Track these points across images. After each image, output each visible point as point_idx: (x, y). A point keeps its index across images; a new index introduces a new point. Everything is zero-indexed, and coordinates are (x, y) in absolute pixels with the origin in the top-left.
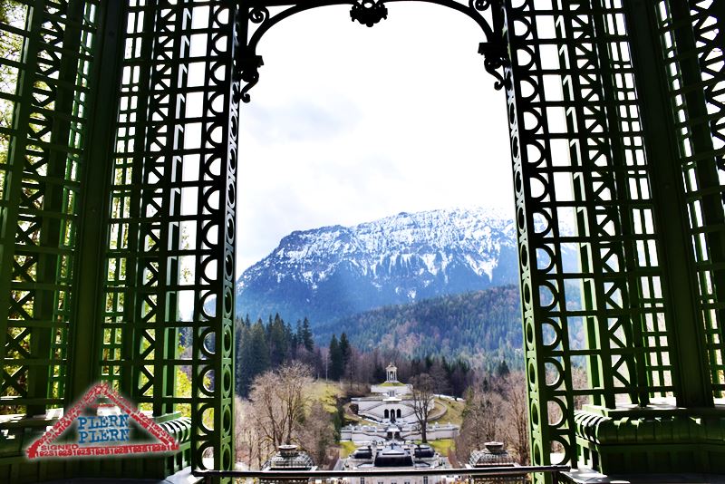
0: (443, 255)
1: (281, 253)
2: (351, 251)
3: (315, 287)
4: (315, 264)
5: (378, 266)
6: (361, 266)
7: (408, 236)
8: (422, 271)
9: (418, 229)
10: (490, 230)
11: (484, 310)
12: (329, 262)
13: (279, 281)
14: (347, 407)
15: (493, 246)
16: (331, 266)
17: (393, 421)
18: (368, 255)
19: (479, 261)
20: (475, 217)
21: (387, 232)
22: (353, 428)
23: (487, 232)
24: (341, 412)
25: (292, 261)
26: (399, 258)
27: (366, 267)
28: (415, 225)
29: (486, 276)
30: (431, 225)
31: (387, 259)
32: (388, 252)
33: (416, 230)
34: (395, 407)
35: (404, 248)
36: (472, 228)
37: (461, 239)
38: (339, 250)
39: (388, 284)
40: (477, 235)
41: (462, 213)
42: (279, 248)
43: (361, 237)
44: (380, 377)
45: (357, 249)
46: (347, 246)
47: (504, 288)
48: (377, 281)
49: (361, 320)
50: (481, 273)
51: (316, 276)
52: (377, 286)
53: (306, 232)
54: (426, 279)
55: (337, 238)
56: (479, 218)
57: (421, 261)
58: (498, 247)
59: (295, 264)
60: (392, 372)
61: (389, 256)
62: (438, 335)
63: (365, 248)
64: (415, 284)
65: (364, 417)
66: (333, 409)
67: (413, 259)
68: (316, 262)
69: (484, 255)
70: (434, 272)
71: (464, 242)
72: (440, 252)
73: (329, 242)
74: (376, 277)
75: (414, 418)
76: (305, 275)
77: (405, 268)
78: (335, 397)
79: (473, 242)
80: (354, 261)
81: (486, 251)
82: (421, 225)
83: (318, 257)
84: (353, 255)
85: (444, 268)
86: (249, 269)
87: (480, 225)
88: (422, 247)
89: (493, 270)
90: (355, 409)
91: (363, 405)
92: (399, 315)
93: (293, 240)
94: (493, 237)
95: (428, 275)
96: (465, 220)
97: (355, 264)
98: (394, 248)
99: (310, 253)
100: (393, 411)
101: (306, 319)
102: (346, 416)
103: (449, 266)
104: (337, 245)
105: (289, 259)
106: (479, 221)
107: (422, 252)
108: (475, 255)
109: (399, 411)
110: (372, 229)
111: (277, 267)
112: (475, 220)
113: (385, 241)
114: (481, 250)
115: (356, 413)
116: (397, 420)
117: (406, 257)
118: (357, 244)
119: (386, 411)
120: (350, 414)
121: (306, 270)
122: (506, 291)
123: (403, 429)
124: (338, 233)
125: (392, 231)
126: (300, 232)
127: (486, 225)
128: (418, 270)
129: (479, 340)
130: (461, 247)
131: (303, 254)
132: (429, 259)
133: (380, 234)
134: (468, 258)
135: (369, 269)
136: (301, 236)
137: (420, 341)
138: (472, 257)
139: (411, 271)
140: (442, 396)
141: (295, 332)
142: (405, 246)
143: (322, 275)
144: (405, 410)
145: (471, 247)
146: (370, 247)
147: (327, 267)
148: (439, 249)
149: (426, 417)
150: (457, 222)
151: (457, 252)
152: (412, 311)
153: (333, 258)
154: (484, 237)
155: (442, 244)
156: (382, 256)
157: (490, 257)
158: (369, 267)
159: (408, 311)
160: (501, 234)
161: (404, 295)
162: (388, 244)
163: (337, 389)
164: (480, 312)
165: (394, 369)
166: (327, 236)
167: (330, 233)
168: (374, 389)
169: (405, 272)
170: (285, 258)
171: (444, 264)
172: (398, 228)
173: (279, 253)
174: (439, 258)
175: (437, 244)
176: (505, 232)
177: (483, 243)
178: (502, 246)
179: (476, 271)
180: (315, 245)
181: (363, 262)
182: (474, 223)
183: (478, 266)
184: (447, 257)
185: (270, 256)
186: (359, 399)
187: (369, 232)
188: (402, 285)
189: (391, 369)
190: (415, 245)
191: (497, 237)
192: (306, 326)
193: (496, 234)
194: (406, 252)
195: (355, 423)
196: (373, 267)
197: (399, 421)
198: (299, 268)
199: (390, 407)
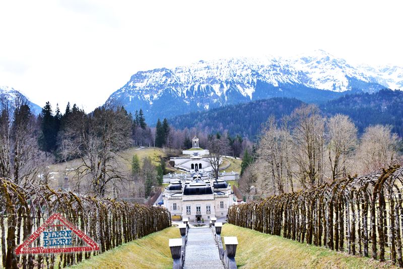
0: (225, 85)
1: (131, 84)
2: (172, 83)
3: (151, 103)
4: (151, 90)
5: (187, 91)
6: (177, 91)
7: (204, 74)
8: (212, 93)
9: (210, 70)
10: (251, 71)
11: (248, 113)
12: (159, 89)
13: (130, 100)
14: (167, 163)
15: (253, 80)
16: (160, 91)
17: (197, 170)
18: (181, 85)
19: (245, 88)
20: (243, 63)
21: (192, 72)
22: (171, 175)
23: (249, 71)
24: (163, 166)
25: (138, 89)
26: (199, 87)
27: (181, 92)
28: (208, 68)
29: (248, 97)
30: (218, 68)
31: (193, 87)
32: (193, 83)
33: (209, 71)
34: (198, 162)
35: (202, 81)
36: (241, 70)
37: (235, 76)
38: (165, 82)
39: (193, 101)
40: (244, 74)
41: (235, 61)
42: (130, 81)
43: (177, 75)
44: (188, 145)
45: (175, 81)
46: (169, 80)
47: (259, 101)
48: (186, 99)
49: (177, 120)
50: (245, 95)
51: (152, 97)
52: (187, 102)
53: (145, 72)
54: (215, 99)
55: (164, 75)
56: (245, 64)
57: (212, 88)
58: (255, 80)
59: (140, 90)
60: (195, 142)
61: (193, 85)
62: (222, 128)
63: (180, 81)
64: (208, 101)
65: (178, 168)
66: (158, 164)
67: (207, 87)
68: (151, 89)
69: (247, 85)
70: (219, 94)
71: (236, 77)
72: (223, 83)
73: (159, 78)
74: (186, 97)
75: (210, 169)
76: (145, 96)
77: (202, 92)
78: (160, 157)
79: (241, 78)
80: (174, 88)
81: (248, 83)
82: (212, 68)
83: (153, 86)
84: (173, 85)
85: (225, 92)
86: (113, 94)
87: (245, 68)
88: (213, 80)
89: (253, 94)
90: (173, 164)
91: (177, 161)
92: (200, 117)
93: (139, 77)
94: (253, 75)
95: (216, 96)
96: (237, 65)
97: (175, 90)
98: (196, 81)
99: (148, 84)
100: (196, 165)
101: (141, 110)
102: (167, 168)
103: (228, 91)
104: (164, 79)
105: (136, 87)
106: (245, 66)
107: (212, 83)
108: (242, 85)
109: (200, 165)
110: (184, 70)
111: (129, 92)
112: (243, 65)
113: (191, 77)
114: (246, 82)
115: (173, 166)
116: (199, 170)
117: (203, 86)
118: (175, 79)
119: (192, 165)
120: (169, 166)
121: (146, 94)
122: (261, 102)
123: (203, 175)
124: (164, 73)
125: (195, 71)
126: (142, 72)
127: (249, 68)
128: (210, 93)
129: (246, 130)
130: (235, 80)
131: (144, 84)
132: (216, 87)
133: (189, 73)
134: (238, 86)
135: (182, 93)
136: (142, 74)
137: (212, 131)
138: (241, 86)
139: (206, 94)
140: (227, 157)
141: (134, 118)
142: (203, 79)
143: (155, 97)
144: (204, 164)
145: (240, 81)
146: (183, 80)
147: (158, 92)
148: (222, 82)
149: (218, 167)
150: (232, 65)
151: (232, 83)
152: (207, 114)
153: (162, 86)
154: (247, 75)
155: (224, 79)
156: (190, 86)
157: (251, 86)
159: (204, 115)
160: (257, 73)
161: (202, 107)
162: (193, 78)
163: (161, 152)
164: (246, 114)
165: (197, 140)
166: (158, 74)
167: (160, 72)
168: (185, 152)
169: (202, 95)
170: (134, 87)
171: (225, 89)
172: (199, 69)
173: (130, 84)
174: (222, 86)
175: (221, 79)
176: (259, 72)
177: (247, 78)
178: (258, 80)
179: (243, 94)
180: (151, 80)
181: (179, 89)
182: (242, 67)
183: (244, 91)
184: (227, 86)
185: (125, 86)
186: (175, 158)
187: (182, 72)
188: (201, 101)
189: (195, 140)
190: (209, 79)
191: (254, 75)
192: (141, 114)
193: (254, 73)
194: (203, 83)
195: (172, 172)
196: (185, 92)
197: (201, 171)
198: (142, 93)
199: (194, 162)
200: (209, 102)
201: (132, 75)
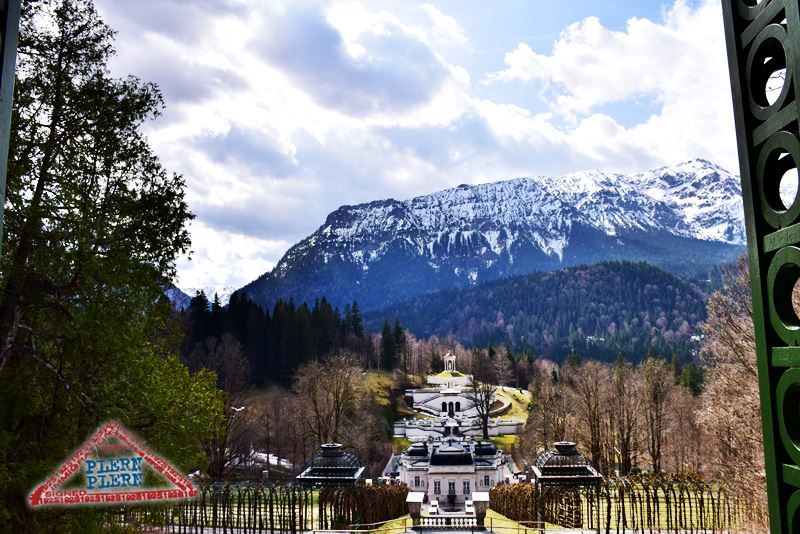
0: (508, 232)
1: (327, 230)
2: (405, 228)
3: (366, 268)
4: (365, 243)
5: (435, 244)
6: (416, 244)
7: (468, 211)
8: (484, 250)
9: (480, 204)
10: (560, 204)
11: (553, 293)
12: (381, 240)
13: (326, 261)
14: (400, 400)
15: (564, 222)
16: (383, 244)
17: (451, 415)
18: (424, 233)
19: (548, 239)
20: (544, 189)
21: (445, 207)
22: (407, 423)
23: (558, 204)
24: (394, 405)
25: (340, 239)
26: (458, 236)
27: (422, 246)
28: (477, 198)
29: (555, 256)
30: (494, 199)
31: (446, 237)
32: (447, 229)
33: (478, 204)
34: (454, 400)
35: (464, 224)
36: (540, 203)
37: (528, 214)
38: (392, 227)
39: (446, 265)
40: (547, 209)
41: (529, 185)
42: (326, 226)
43: (417, 212)
44: (438, 367)
45: (413, 225)
46: (401, 222)
47: (576, 269)
48: (434, 261)
49: (416, 304)
50: (549, 253)
51: (367, 256)
52: (435, 266)
53: (356, 207)
54: (488, 260)
55: (390, 214)
56: (550, 190)
57: (484, 238)
58: (569, 222)
59: (344, 242)
60: (450, 362)
61: (448, 233)
62: (501, 321)
63: (421, 225)
64: (478, 264)
65: (419, 410)
66: (385, 402)
67: (474, 236)
68: (365, 241)
69: (554, 232)
70: (498, 251)
71: (531, 217)
72: (505, 228)
73: (380, 218)
74: (433, 257)
75: (474, 412)
76: (355, 254)
77: (465, 246)
78: (387, 388)
79: (541, 218)
80: (409, 239)
81: (555, 228)
82: (484, 199)
83: (369, 235)
84: (407, 232)
85: (508, 246)
86: (293, 248)
87: (549, 199)
88: (484, 223)
89: (564, 249)
90: (410, 401)
91: (418, 397)
92: (459, 299)
93: (341, 216)
94: (564, 212)
95: (491, 255)
96: (532, 194)
97: (411, 242)
98: (453, 225)
99: (360, 230)
100: (451, 404)
101: (355, 303)
102: (401, 410)
103: (514, 244)
104: (390, 221)
105: (337, 236)
106: (549, 194)
107: (484, 229)
108: (544, 233)
109: (458, 404)
110: (429, 203)
111: (324, 246)
112: (544, 193)
113: (443, 217)
114: (550, 226)
115: (411, 406)
116: (456, 413)
117: (466, 234)
118: (411, 220)
119: (444, 404)
120: (404, 407)
121: (356, 249)
122: (578, 272)
123: (463, 424)
124: (391, 208)
125: (451, 205)
126: (349, 207)
127: (556, 199)
128: (480, 249)
129: (547, 326)
130: (528, 223)
131: (352, 231)
132: (492, 237)
133: (438, 209)
134: (536, 235)
135: (425, 248)
136: (350, 212)
137: (482, 327)
138: (540, 234)
139: (472, 250)
140: (506, 388)
141: (343, 317)
142: (466, 222)
143: (374, 255)
144: (464, 402)
145: (539, 224)
146: (426, 223)
147: (379, 246)
148: (502, 226)
149: (488, 410)
150: (523, 194)
151: (523, 229)
152: (473, 294)
153: (386, 235)
154: (554, 212)
155: (507, 220)
156: (440, 234)
157: (561, 235)
158: (425, 246)
159: (468, 294)
160: (573, 209)
161: (464, 276)
162: (446, 220)
163: (388, 380)
164: (549, 296)
165: (453, 358)
166: (379, 211)
167: (382, 208)
168: (431, 379)
169: (466, 251)
170: (333, 236)
171: (509, 242)
172: (458, 202)
173: (325, 231)
174: (503, 237)
175: (501, 220)
176: (578, 207)
177: (553, 218)
178: (574, 223)
179: (545, 250)
180: (365, 222)
181: (419, 240)
182: (542, 197)
183: (547, 245)
184: (513, 234)
185: (315, 234)
186: (414, 391)
187: (425, 206)
188: (462, 265)
189: (449, 358)
190: (477, 221)
191: (567, 212)
192: (355, 310)
193: (567, 208)
194: (466, 229)
195: (409, 417)
196: (430, 246)
197: (459, 415)
198: (348, 247)
199: (448, 400)
200: (478, 266)
201: (329, 213)
